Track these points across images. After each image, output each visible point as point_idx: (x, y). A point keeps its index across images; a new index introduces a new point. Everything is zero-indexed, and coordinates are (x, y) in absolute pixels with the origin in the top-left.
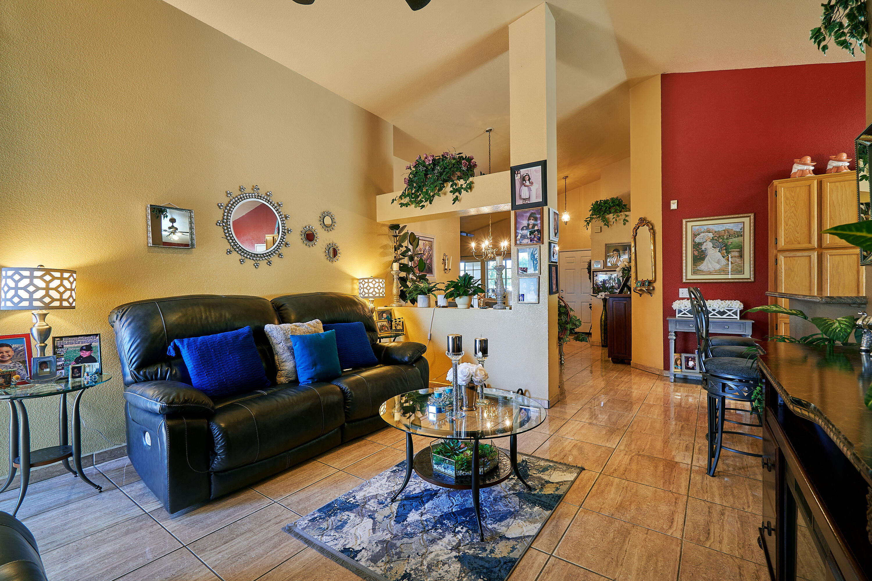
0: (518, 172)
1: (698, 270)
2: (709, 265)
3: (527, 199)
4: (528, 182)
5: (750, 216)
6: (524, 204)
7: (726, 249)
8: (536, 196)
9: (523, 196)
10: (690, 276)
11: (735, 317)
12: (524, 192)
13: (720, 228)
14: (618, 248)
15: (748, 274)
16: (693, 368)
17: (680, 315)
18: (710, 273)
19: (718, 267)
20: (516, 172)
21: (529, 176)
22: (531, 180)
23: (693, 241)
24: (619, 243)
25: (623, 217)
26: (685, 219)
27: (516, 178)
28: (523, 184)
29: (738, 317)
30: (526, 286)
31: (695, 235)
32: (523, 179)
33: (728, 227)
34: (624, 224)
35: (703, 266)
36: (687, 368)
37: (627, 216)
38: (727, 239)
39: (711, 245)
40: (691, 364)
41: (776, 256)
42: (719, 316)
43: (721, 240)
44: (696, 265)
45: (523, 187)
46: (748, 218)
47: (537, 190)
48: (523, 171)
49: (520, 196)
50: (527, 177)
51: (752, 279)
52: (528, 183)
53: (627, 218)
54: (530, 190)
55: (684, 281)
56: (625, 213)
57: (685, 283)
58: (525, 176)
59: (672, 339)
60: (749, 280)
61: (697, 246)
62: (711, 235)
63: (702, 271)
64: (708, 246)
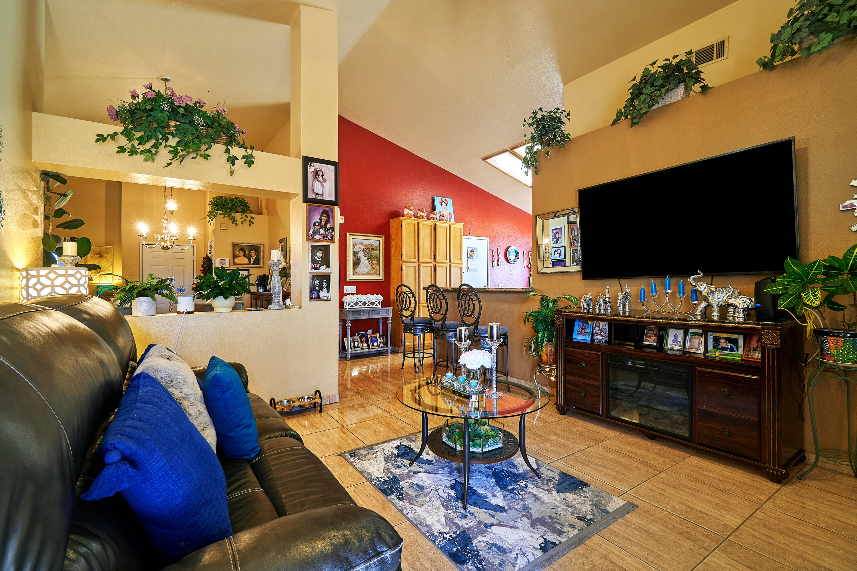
0: (311, 164)
1: (356, 272)
2: (362, 269)
3: (319, 194)
4: (321, 177)
5: (382, 237)
6: (316, 199)
7: (371, 258)
8: (329, 195)
9: (316, 191)
10: (351, 277)
11: (379, 306)
12: (317, 187)
13: (367, 243)
14: (245, 248)
15: (381, 277)
16: (358, 347)
17: (349, 307)
18: (362, 275)
19: (366, 270)
20: (309, 164)
21: (322, 172)
22: (324, 177)
23: (353, 250)
24: (246, 243)
25: (249, 218)
26: (348, 232)
27: (309, 170)
28: (316, 178)
29: (380, 306)
30: (318, 284)
31: (354, 246)
32: (316, 173)
33: (372, 242)
34: (250, 225)
35: (359, 270)
36: (355, 347)
37: (252, 218)
38: (371, 251)
39: (363, 255)
40: (356, 343)
41: (402, 265)
42: (371, 306)
43: (368, 252)
44: (354, 269)
45: (316, 181)
46: (381, 238)
47: (329, 188)
48: (317, 166)
49: (313, 190)
50: (320, 172)
51: (384, 280)
52: (321, 179)
53: (252, 220)
54: (323, 186)
55: (348, 280)
56: (251, 215)
57: (348, 282)
58: (318, 170)
59: (349, 326)
60: (382, 281)
61: (355, 254)
62: (363, 247)
63: (358, 273)
64: (361, 255)
